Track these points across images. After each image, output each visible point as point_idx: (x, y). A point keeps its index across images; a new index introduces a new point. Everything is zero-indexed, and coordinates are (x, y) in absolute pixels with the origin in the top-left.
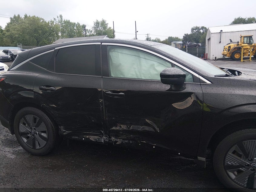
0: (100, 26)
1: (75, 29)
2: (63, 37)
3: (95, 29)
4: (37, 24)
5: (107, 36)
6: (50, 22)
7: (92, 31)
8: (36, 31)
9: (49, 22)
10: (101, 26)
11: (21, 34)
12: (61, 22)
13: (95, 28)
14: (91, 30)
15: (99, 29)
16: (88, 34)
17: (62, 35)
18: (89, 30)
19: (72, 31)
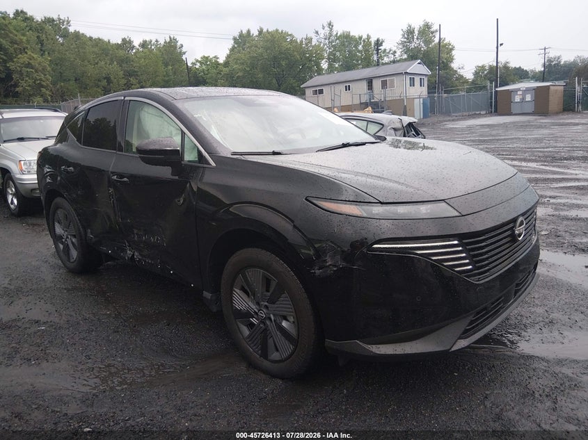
0: (415, 37)
1: (359, 51)
2: (331, 69)
3: (404, 46)
4: (279, 47)
5: (419, 61)
6: (304, 40)
7: (395, 52)
8: (275, 60)
9: (302, 42)
10: (417, 39)
11: (248, 69)
12: (329, 39)
13: (403, 43)
14: (394, 49)
15: (412, 46)
16: (386, 60)
17: (330, 66)
18: (387, 51)
19: (352, 55)
